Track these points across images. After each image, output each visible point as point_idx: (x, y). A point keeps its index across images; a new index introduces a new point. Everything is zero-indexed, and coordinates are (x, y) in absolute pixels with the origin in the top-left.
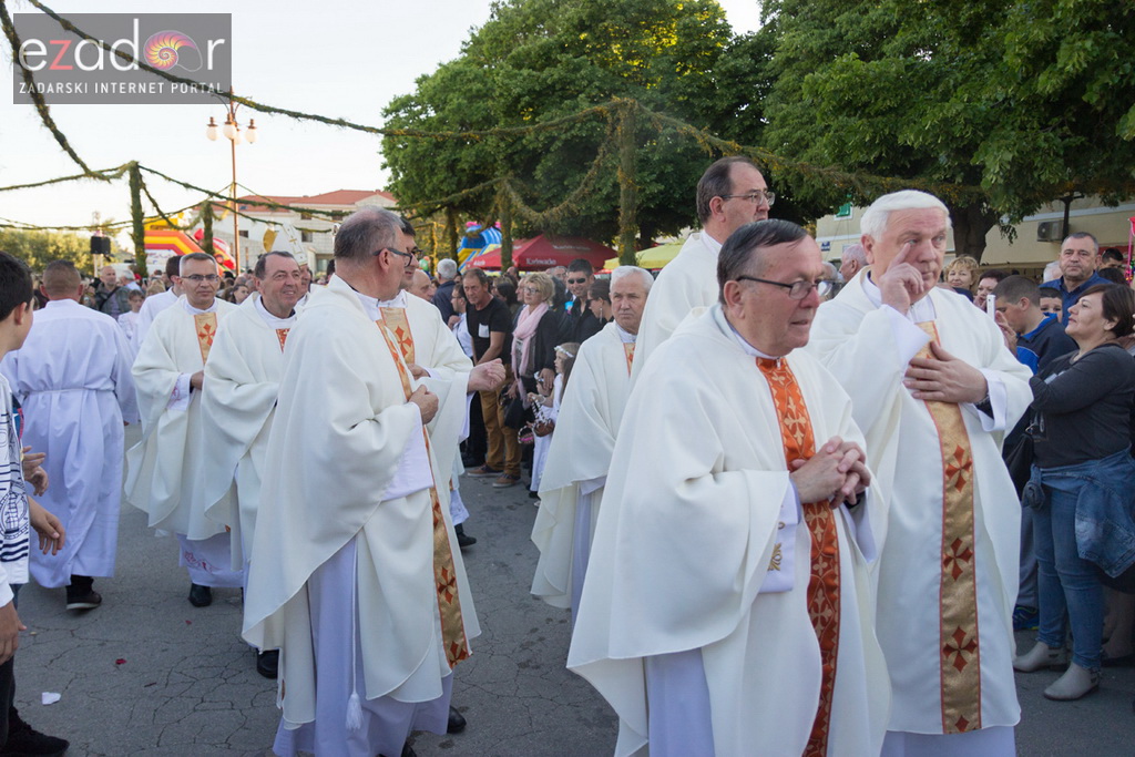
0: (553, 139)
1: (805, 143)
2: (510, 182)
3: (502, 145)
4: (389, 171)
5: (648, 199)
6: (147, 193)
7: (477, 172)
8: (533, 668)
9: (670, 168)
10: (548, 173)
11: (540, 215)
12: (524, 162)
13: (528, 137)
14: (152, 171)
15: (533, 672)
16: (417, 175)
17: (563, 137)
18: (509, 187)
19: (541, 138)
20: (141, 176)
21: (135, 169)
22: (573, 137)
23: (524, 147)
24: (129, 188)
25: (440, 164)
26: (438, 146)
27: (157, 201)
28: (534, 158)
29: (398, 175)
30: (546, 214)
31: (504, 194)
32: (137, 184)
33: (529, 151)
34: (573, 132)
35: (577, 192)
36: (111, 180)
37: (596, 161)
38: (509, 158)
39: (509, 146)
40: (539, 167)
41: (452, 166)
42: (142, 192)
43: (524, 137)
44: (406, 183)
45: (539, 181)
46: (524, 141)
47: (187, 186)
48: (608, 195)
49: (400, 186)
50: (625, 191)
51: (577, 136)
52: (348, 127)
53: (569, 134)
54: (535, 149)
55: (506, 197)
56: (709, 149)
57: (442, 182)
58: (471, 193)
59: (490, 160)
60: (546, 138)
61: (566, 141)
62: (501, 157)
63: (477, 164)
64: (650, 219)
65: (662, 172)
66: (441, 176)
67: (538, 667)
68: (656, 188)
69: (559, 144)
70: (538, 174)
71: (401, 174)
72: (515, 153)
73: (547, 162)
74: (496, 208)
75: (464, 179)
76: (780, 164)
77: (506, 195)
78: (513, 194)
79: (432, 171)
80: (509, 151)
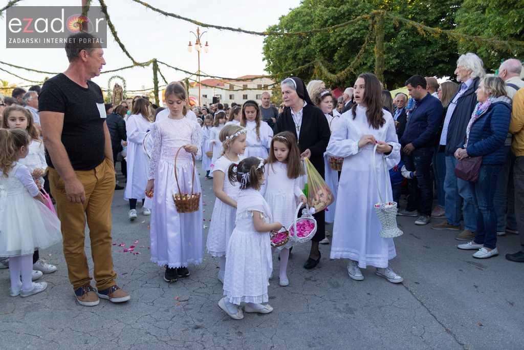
0: (343, 40)
1: (478, 33)
2: (322, 62)
3: (319, 44)
4: (266, 61)
5: (391, 67)
6: (160, 73)
7: (307, 60)
8: (313, 281)
9: (403, 51)
10: (340, 58)
11: (336, 76)
12: (328, 53)
13: (331, 39)
14: (162, 63)
15: (313, 283)
16: (279, 62)
17: (348, 38)
18: (321, 64)
19: (338, 39)
20: (158, 65)
21: (155, 62)
22: (354, 38)
23: (329, 45)
24: (153, 71)
25: (289, 57)
26: (289, 48)
27: (164, 77)
28: (334, 50)
29: (270, 63)
30: (338, 75)
31: (319, 68)
32: (156, 69)
33: (331, 47)
34: (353, 36)
35: (354, 62)
36: (145, 67)
37: (364, 45)
38: (322, 51)
39: (321, 45)
40: (336, 54)
41: (295, 57)
42: (158, 73)
43: (329, 39)
44: (273, 67)
45: (335, 61)
46: (329, 42)
47: (176, 69)
48: (370, 66)
49: (271, 68)
50: (378, 58)
51: (355, 38)
52: (242, 32)
53: (351, 37)
54: (334, 46)
55: (320, 70)
56: (424, 33)
57: (290, 65)
58: (303, 68)
59: (313, 53)
60: (340, 39)
61: (350, 41)
62: (318, 50)
63: (307, 56)
64: (392, 78)
65: (399, 54)
66: (290, 62)
67: (315, 281)
68: (395, 62)
69: (346, 42)
70: (336, 58)
71: (272, 63)
72: (325, 48)
73: (341, 51)
74: (315, 75)
75: (301, 63)
76: (464, 38)
77: (319, 69)
78: (323, 68)
79: (286, 60)
80: (322, 47)
